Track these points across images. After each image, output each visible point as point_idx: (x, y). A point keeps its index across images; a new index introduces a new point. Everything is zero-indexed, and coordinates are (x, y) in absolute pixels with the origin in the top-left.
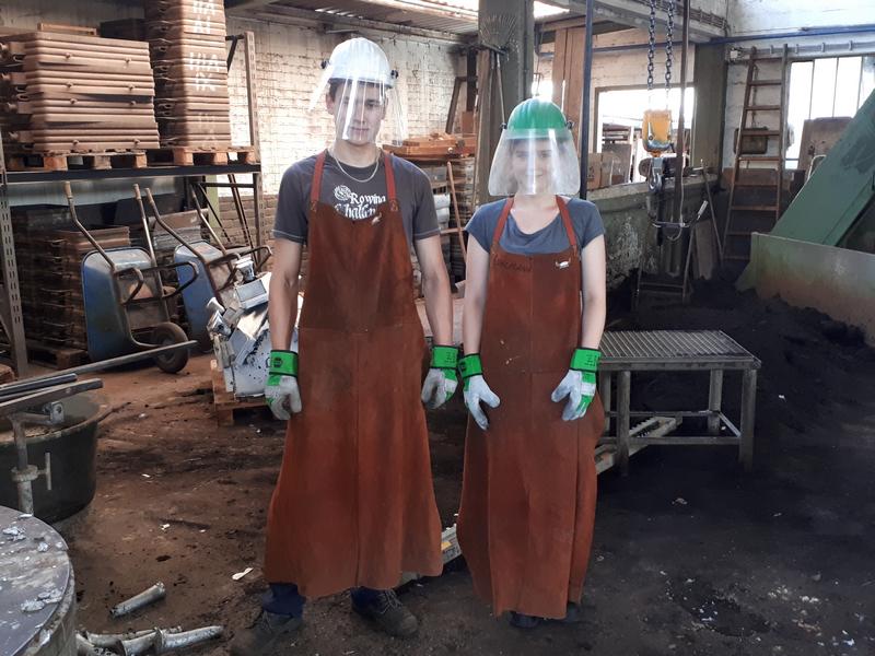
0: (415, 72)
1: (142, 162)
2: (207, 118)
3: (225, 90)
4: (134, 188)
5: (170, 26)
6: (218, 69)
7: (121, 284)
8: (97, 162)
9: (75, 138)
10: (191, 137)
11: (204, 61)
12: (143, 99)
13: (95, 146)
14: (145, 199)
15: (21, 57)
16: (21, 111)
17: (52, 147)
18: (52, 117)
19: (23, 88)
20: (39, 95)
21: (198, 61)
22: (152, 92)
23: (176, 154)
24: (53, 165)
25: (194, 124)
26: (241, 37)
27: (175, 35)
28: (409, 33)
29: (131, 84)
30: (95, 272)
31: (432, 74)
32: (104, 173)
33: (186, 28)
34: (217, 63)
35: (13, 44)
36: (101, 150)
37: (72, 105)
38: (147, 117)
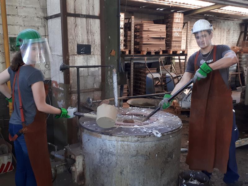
0: (229, 30)
1: (161, 53)
2: (176, 43)
3: (181, 36)
4: (159, 59)
5: (171, 21)
6: (180, 31)
7: (154, 81)
8: (152, 53)
9: (148, 47)
10: (172, 47)
11: (177, 29)
12: (163, 38)
13: (152, 49)
14: (161, 62)
15: (139, 29)
16: (138, 41)
17: (143, 49)
18: (144, 43)
19: (138, 36)
20: (142, 38)
21: (176, 29)
22: (165, 37)
23: (168, 51)
24: (143, 53)
25: (173, 44)
26: (186, 23)
27: (172, 23)
28: (229, 20)
29: (161, 35)
30: (149, 78)
31: (234, 30)
32: (153, 55)
33: (174, 21)
34: (180, 29)
35: (138, 26)
36: (153, 50)
37: (148, 40)
38: (163, 42)
